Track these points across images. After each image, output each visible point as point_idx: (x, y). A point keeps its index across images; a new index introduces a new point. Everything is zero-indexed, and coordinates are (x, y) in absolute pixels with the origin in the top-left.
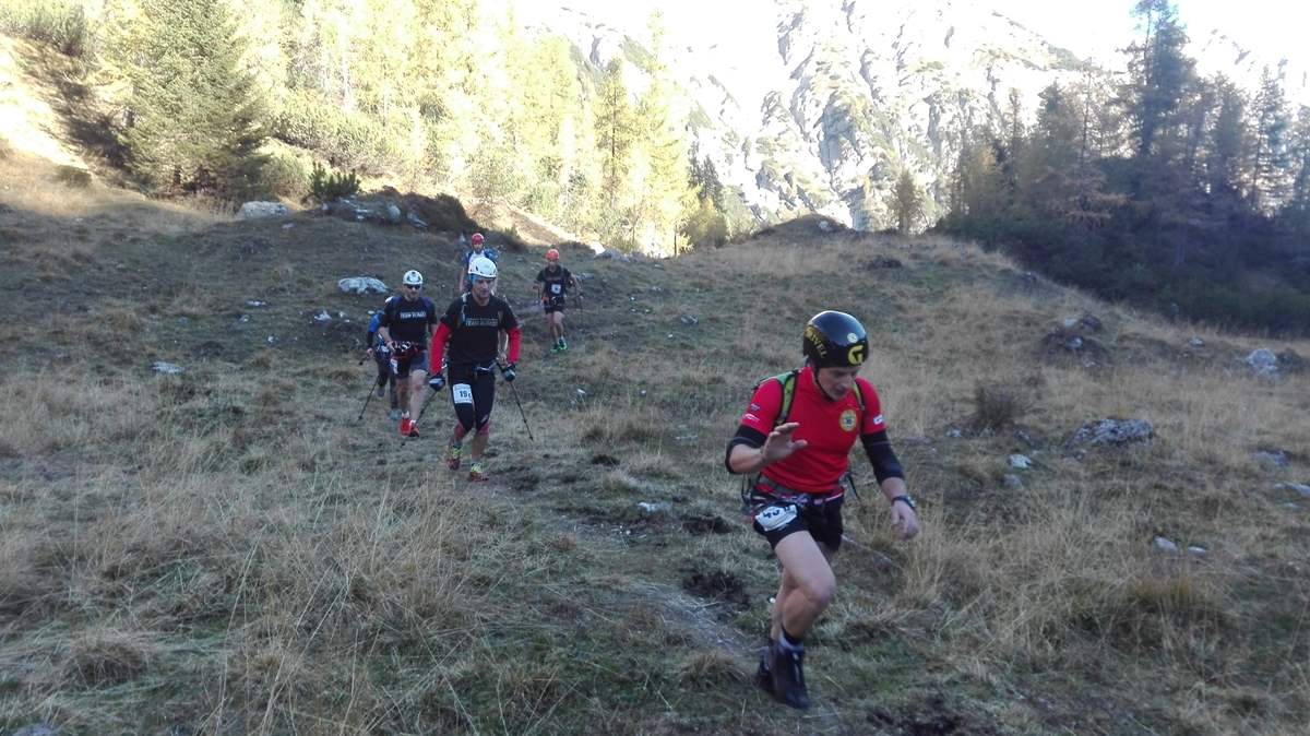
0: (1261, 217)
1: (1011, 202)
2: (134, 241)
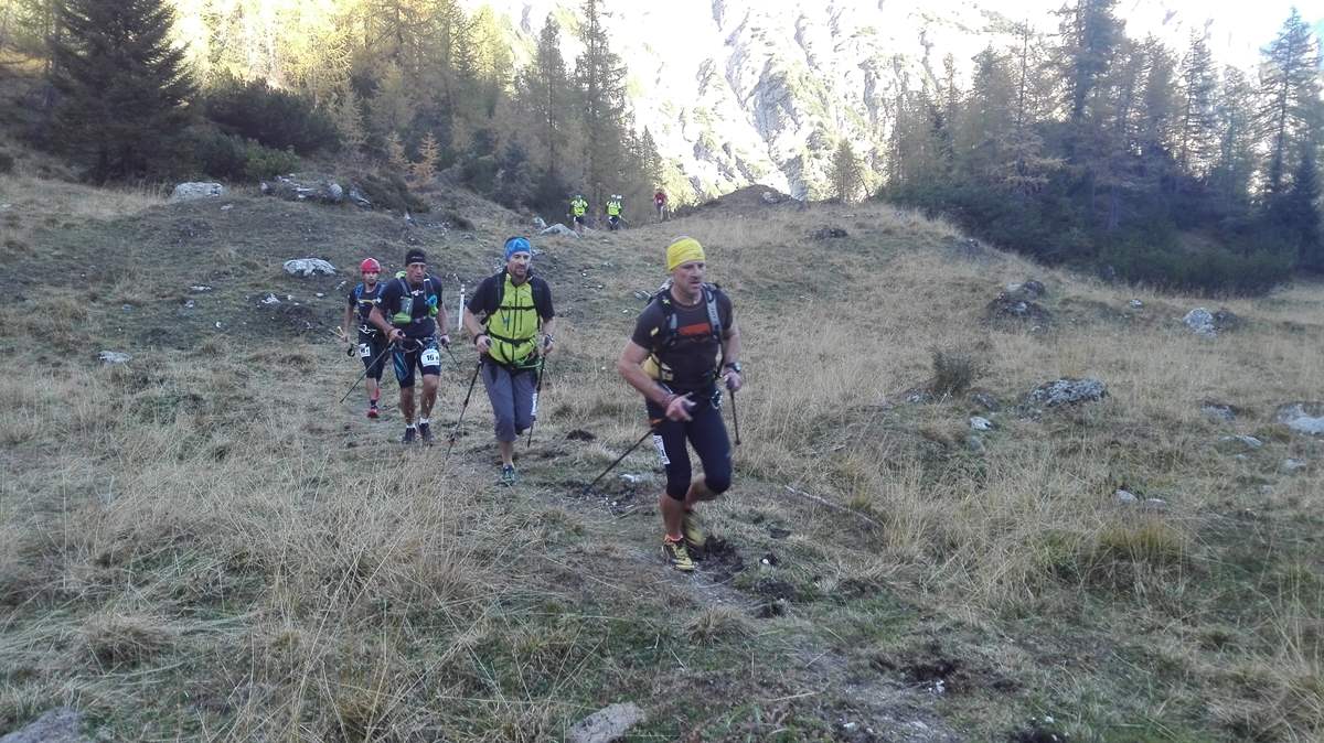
0: (1190, 178)
1: (949, 169)
2: (67, 226)
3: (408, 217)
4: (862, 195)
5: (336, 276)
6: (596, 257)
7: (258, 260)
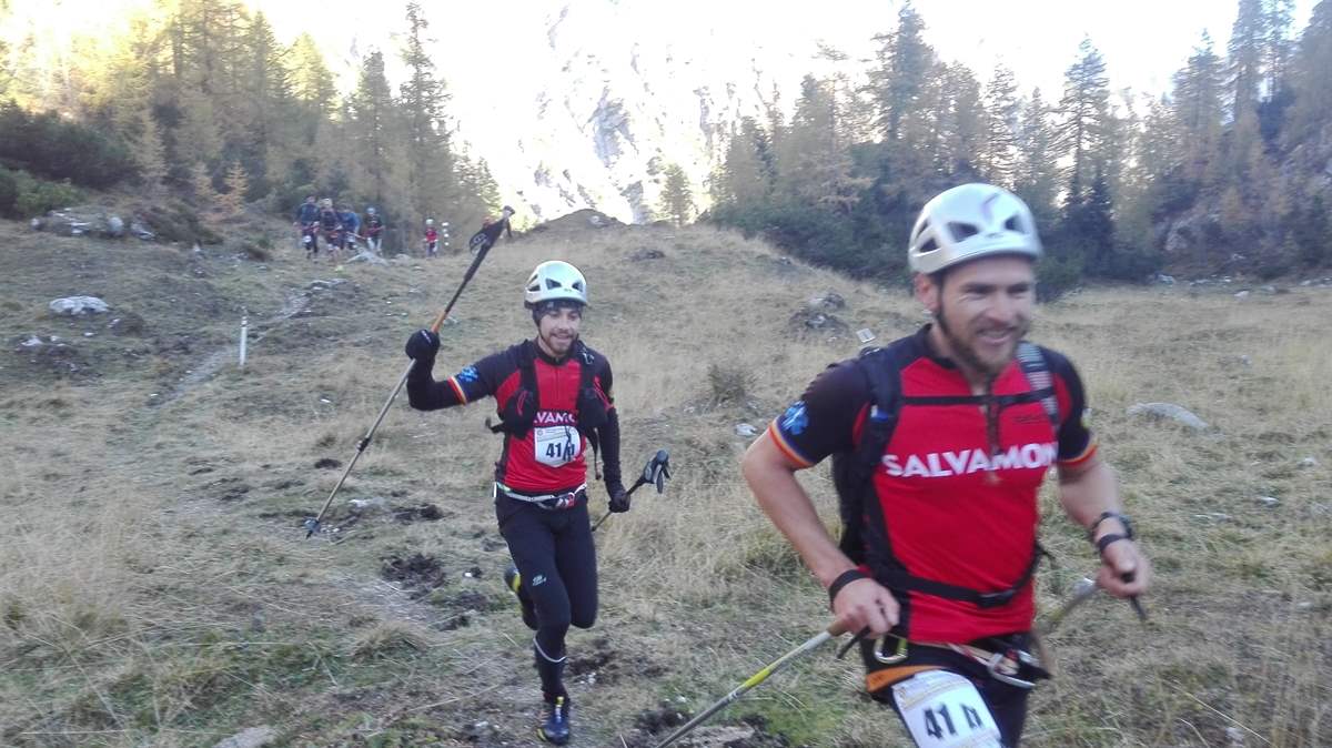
3: (197, 249)
5: (108, 314)
6: (403, 284)
7: (23, 299)
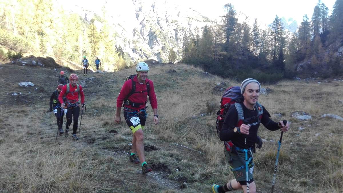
0: (255, 56)
1: (198, 55)
3: (55, 69)
4: (176, 62)
5: (34, 87)
6: (110, 79)
7: (11, 83)
